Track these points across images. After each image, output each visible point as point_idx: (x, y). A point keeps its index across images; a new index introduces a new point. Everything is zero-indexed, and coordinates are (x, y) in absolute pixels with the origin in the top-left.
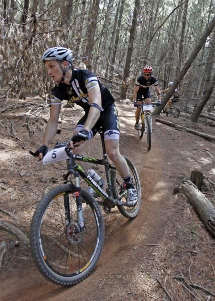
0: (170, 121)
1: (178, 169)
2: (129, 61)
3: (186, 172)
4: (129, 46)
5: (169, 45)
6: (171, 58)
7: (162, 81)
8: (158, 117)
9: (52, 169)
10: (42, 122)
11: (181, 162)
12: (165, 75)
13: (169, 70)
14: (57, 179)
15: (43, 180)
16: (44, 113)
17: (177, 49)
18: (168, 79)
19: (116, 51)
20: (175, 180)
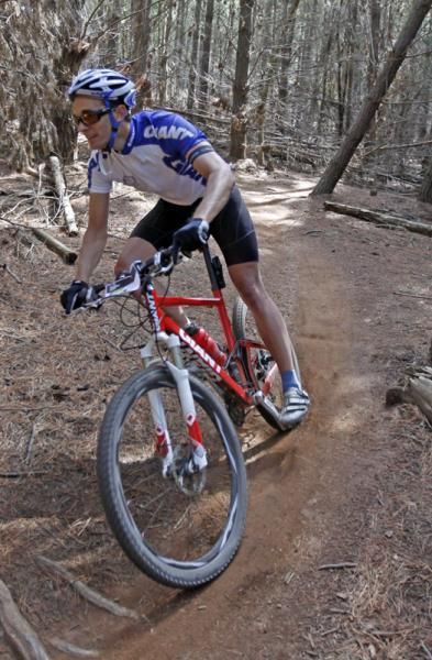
0: (363, 205)
1: (392, 335)
2: (243, 61)
3: (416, 343)
4: (241, 22)
5: (344, 10)
6: (351, 44)
7: (332, 104)
8: (329, 199)
9: (54, 362)
10: (29, 236)
11: (400, 315)
12: (340, 88)
13: (350, 74)
14: (67, 389)
15: (30, 394)
16: (34, 212)
17: (365, 19)
18: (349, 98)
19: (208, 39)
20: (388, 365)
